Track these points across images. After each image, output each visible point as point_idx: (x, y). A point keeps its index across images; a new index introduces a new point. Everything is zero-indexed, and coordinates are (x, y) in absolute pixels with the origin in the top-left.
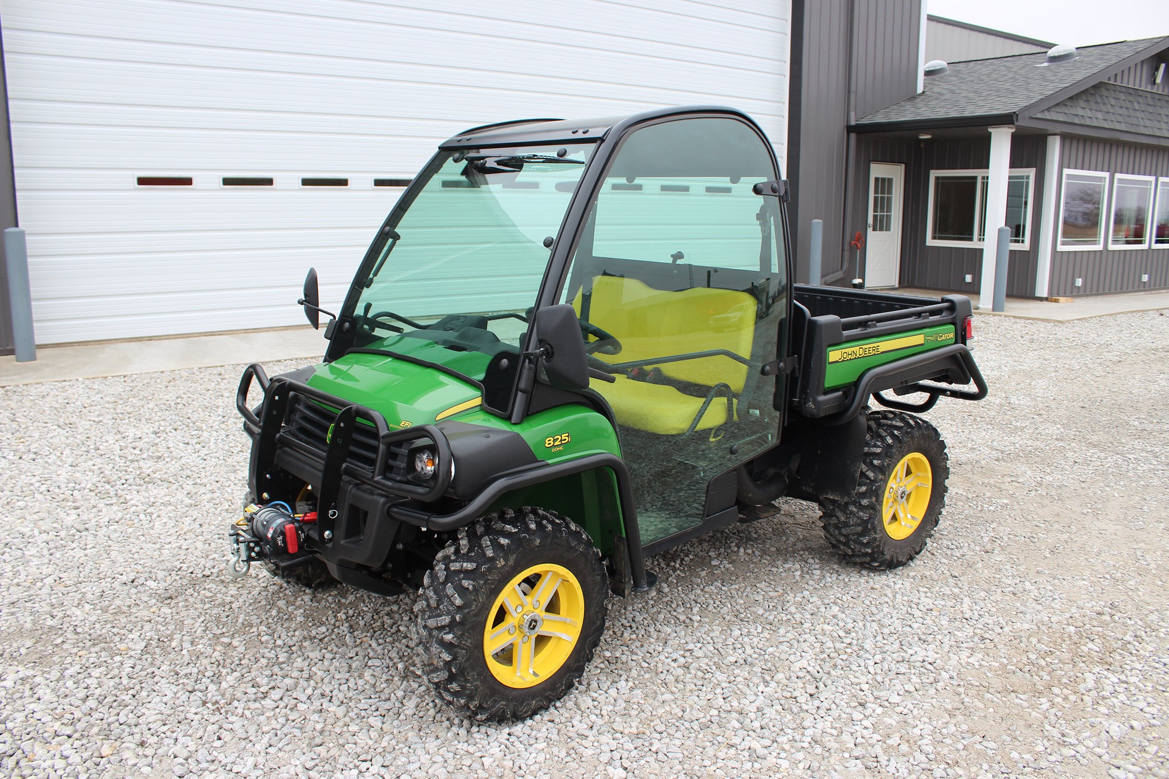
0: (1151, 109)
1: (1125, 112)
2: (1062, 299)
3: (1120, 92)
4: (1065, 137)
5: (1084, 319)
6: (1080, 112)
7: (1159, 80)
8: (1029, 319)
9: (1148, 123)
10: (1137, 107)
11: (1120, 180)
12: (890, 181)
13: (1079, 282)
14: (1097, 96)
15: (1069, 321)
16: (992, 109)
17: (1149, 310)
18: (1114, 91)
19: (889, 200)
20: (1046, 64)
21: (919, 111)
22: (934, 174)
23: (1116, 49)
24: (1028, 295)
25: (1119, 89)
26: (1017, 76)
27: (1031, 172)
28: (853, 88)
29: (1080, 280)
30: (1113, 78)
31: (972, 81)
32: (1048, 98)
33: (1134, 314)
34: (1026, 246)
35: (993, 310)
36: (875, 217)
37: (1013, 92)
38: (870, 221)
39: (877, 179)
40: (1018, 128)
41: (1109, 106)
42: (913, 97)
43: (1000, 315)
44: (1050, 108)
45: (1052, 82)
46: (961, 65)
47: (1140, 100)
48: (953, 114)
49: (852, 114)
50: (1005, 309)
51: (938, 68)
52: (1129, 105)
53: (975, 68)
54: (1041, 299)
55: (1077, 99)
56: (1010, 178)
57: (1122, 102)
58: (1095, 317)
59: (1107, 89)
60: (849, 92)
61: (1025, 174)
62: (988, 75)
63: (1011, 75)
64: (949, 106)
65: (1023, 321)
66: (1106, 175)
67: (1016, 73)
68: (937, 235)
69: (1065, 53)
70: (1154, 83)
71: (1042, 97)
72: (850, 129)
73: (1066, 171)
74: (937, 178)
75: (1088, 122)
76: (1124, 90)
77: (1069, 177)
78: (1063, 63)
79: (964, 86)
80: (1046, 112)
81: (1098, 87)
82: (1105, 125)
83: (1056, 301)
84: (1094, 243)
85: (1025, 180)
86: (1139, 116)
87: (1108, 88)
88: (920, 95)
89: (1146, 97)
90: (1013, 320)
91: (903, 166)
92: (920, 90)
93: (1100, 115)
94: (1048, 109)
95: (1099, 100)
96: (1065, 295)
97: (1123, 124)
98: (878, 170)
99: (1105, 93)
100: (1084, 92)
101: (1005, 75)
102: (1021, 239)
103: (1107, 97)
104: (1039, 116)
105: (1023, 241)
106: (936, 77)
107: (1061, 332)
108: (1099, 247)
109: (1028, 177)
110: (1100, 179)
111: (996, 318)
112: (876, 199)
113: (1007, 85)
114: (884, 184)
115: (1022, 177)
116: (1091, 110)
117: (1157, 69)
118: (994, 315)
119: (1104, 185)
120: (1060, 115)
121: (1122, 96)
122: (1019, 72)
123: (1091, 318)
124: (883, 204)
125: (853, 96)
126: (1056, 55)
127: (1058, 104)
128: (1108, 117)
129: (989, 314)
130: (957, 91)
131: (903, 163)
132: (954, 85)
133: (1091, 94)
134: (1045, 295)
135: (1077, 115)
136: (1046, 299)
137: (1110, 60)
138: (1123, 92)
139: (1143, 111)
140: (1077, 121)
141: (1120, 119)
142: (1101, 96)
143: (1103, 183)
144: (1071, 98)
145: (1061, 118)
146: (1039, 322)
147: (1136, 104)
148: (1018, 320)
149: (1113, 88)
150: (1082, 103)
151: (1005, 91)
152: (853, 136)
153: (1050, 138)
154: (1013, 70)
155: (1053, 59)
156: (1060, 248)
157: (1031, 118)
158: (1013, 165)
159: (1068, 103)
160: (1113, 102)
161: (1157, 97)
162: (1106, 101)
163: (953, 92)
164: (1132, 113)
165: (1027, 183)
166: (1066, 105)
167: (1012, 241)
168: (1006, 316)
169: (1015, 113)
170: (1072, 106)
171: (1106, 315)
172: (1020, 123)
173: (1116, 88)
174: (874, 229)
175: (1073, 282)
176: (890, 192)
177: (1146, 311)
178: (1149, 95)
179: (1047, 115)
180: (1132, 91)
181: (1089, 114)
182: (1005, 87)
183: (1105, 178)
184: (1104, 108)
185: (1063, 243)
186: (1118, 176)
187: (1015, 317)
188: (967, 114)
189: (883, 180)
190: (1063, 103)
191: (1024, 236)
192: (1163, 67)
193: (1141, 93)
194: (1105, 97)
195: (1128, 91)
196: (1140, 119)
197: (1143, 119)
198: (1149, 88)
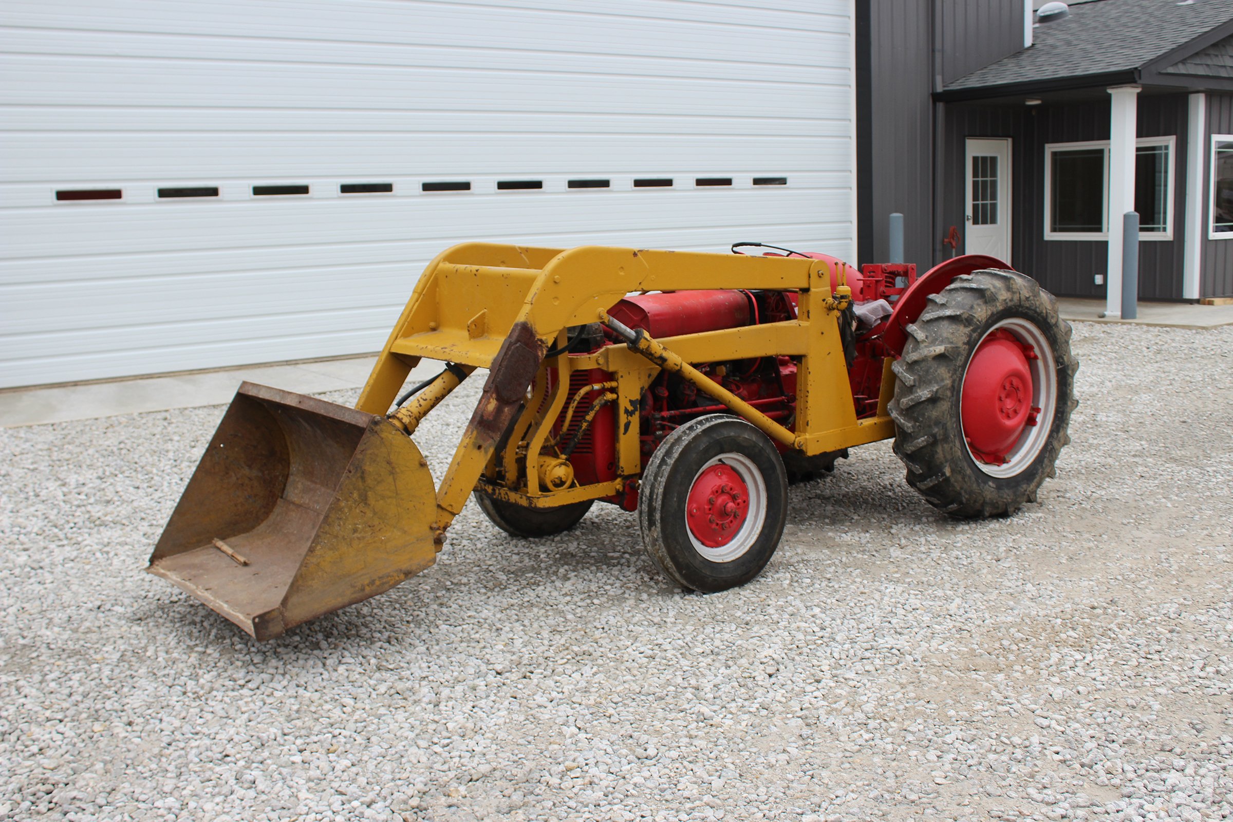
2: (1217, 301)
4: (1211, 95)
8: (1166, 326)
12: (994, 160)
15: (1215, 327)
16: (1110, 64)
19: (994, 184)
20: (1190, 2)
21: (1022, 71)
22: (1050, 149)
24: (1174, 296)
26: (1152, 20)
27: (1171, 142)
28: (938, 45)
31: (1095, 28)
32: (1181, 47)
34: (1168, 235)
35: (1123, 317)
36: (975, 207)
37: (1140, 41)
38: (969, 211)
39: (975, 159)
40: (1144, 87)
42: (1019, 51)
43: (1130, 324)
44: (1185, 59)
45: (1191, 26)
46: (1087, 6)
48: (1063, 73)
49: (939, 79)
50: (1138, 316)
51: (1056, 12)
53: (1104, 10)
54: (1191, 302)
55: (1224, 46)
56: (1138, 149)
60: (933, 51)
61: (1163, 144)
62: (1117, 19)
63: (1144, 18)
64: (1060, 63)
65: (1158, 328)
67: (1151, 15)
68: (1058, 226)
71: (1174, 46)
72: (936, 97)
73: (1216, 138)
74: (1055, 154)
77: (1220, 144)
79: (1084, 36)
80: (1180, 66)
83: (1210, 303)
85: (1163, 152)
88: (1029, 48)
90: (1145, 328)
91: (1010, 140)
92: (1028, 42)
94: (1183, 62)
96: (1223, 295)
98: (975, 148)
101: (1137, 18)
102: (1162, 226)
104: (1171, 70)
105: (1165, 230)
106: (1052, 24)
107: (1200, 340)
109: (1167, 148)
111: (1125, 327)
112: (975, 184)
113: (1136, 33)
114: (986, 166)
115: (1158, 147)
118: (1123, 324)
120: (1201, 68)
122: (1156, 13)
124: (986, 190)
125: (938, 56)
127: (1197, 54)
129: (1117, 323)
130: (1075, 42)
131: (1009, 136)
132: (1072, 34)
134: (1196, 295)
135: (1224, 67)
136: (1198, 302)
140: (1223, 74)
144: (1215, 46)
145: (1201, 71)
146: (1177, 330)
148: (1151, 329)
151: (1131, 40)
152: (940, 106)
153: (1192, 97)
154: (1149, 11)
156: (1213, 235)
157: (1160, 74)
158: (1140, 134)
159: (1212, 52)
163: (1069, 43)
165: (1166, 155)
166: (1208, 55)
167: (1142, 230)
168: (1137, 324)
169: (1136, 68)
170: (1217, 56)
172: (1146, 80)
174: (975, 222)
176: (994, 174)
179: (1182, 69)
182: (1133, 35)
185: (1217, 229)
187: (1148, 325)
188: (1079, 72)
189: (984, 159)
190: (1203, 53)
191: (1165, 223)
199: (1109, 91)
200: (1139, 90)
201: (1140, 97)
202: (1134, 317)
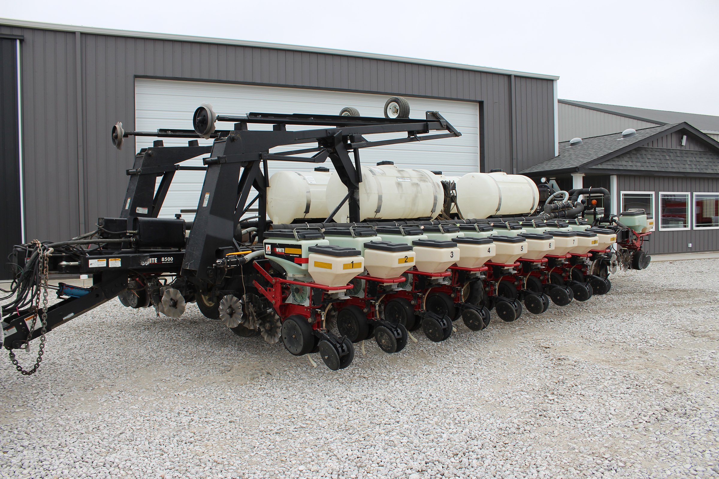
0: (679, 159)
1: (659, 161)
4: (619, 176)
6: (624, 163)
7: (684, 143)
9: (675, 166)
10: (668, 158)
11: (663, 195)
14: (638, 154)
18: (651, 151)
20: (622, 139)
25: (655, 150)
28: (514, 156)
30: (650, 145)
32: (600, 158)
37: (590, 155)
41: (646, 159)
42: (552, 158)
44: (602, 163)
46: (591, 139)
47: (671, 154)
49: (515, 169)
51: (577, 142)
52: (661, 157)
53: (594, 141)
55: (623, 157)
57: (657, 156)
59: (646, 151)
60: (512, 159)
62: (594, 145)
63: (602, 145)
64: (559, 164)
67: (605, 144)
69: (631, 133)
70: (681, 145)
71: (596, 158)
73: (622, 192)
75: (629, 168)
76: (659, 150)
77: (624, 195)
80: (599, 165)
81: (638, 149)
82: (642, 169)
88: (556, 157)
89: (676, 153)
92: (557, 154)
93: (639, 164)
94: (601, 164)
95: (639, 156)
97: (656, 168)
99: (644, 152)
100: (629, 153)
103: (645, 155)
104: (594, 167)
113: (592, 152)
116: (632, 162)
117: (682, 138)
119: (652, 198)
120: (610, 166)
121: (657, 153)
126: (626, 134)
128: (644, 164)
132: (575, 151)
133: (633, 154)
135: (622, 165)
138: (659, 151)
139: (672, 160)
140: (621, 168)
141: (655, 165)
142: (641, 155)
143: (650, 197)
144: (618, 157)
149: (651, 150)
150: (626, 159)
151: (588, 155)
153: (611, 176)
155: (625, 136)
157: (589, 169)
159: (616, 159)
160: (650, 157)
161: (684, 152)
162: (644, 156)
163: (570, 155)
164: (663, 161)
169: (577, 167)
170: (618, 161)
173: (652, 150)
178: (678, 152)
179: (600, 167)
180: (665, 150)
181: (631, 164)
182: (590, 152)
183: (652, 194)
184: (641, 160)
186: (661, 193)
190: (612, 159)
192: (685, 137)
193: (672, 151)
194: (643, 155)
195: (662, 150)
196: (670, 164)
197: (671, 164)
198: (679, 148)
199: (572, 175)
200: (583, 175)
201: (583, 177)
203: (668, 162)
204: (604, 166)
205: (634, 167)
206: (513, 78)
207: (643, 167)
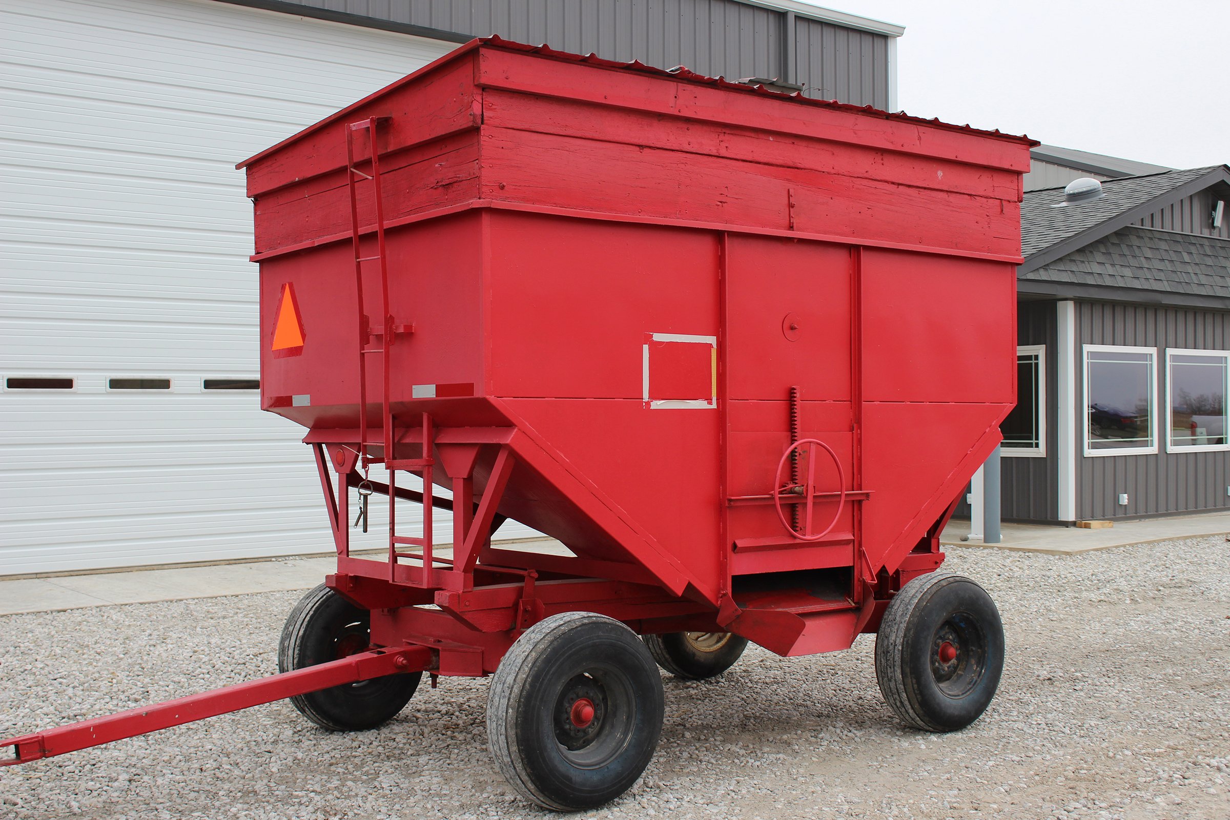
0: (1209, 261)
1: (1169, 266)
2: (1094, 523)
3: (1160, 239)
4: (1080, 303)
5: (1106, 548)
6: (1096, 268)
7: (1218, 222)
8: (1029, 551)
9: (1204, 279)
10: (1187, 258)
11: (1175, 358)
13: (1124, 499)
14: (1124, 246)
15: (1080, 553)
17: (1213, 535)
18: (1151, 239)
20: (1064, 204)
23: (1154, 182)
24: (1049, 519)
25: (1158, 235)
27: (1040, 351)
29: (1126, 496)
30: (1147, 222)
32: (1043, 252)
33: (1188, 541)
34: (1041, 451)
35: (985, 541)
41: (1142, 259)
43: (992, 548)
44: (1048, 265)
45: (1057, 229)
47: (1193, 249)
50: (1000, 539)
52: (1174, 257)
54: (1066, 524)
55: (1091, 252)
57: (1163, 253)
58: (1124, 546)
59: (1139, 237)
61: (1033, 354)
65: (1021, 553)
66: (1153, 351)
69: (1089, 189)
70: (1212, 226)
71: (1034, 251)
73: (1087, 348)
75: (1109, 282)
77: (1093, 355)
78: (1083, 203)
80: (1042, 272)
81: (1123, 234)
82: (1137, 284)
83: (1087, 526)
84: (1145, 444)
85: (1033, 362)
86: (1191, 271)
87: (1142, 234)
89: (1202, 245)
90: (1007, 552)
93: (1127, 272)
94: (1046, 267)
95: (1126, 251)
96: (1104, 518)
97: (1165, 283)
99: (1135, 241)
100: (1103, 241)
102: (1034, 441)
103: (1139, 247)
104: (1031, 276)
105: (1037, 445)
107: (1059, 567)
108: (1153, 450)
109: (1037, 357)
110: (1144, 356)
111: (986, 551)
115: (1029, 358)
116: (1113, 265)
117: (1214, 208)
118: (985, 548)
119: (1151, 365)
120: (1064, 274)
121: (1163, 246)
122: (1028, 215)
123: (1117, 547)
126: (1076, 191)
127: (1060, 259)
128: (1140, 273)
129: (979, 547)
133: (1113, 244)
134: (1072, 517)
135: (1091, 273)
136: (1074, 524)
137: (1138, 198)
138: (1166, 240)
139: (1196, 264)
140: (1090, 280)
141: (1161, 276)
142: (1130, 246)
143: (1148, 363)
144: (1081, 251)
145: (1065, 277)
146: (1040, 555)
147: (1185, 255)
148: (1013, 554)
149: (1149, 235)
150: (1099, 257)
153: (1060, 305)
155: (1073, 197)
156: (1089, 452)
157: (1022, 280)
159: (1077, 257)
160: (1149, 254)
161: (1219, 244)
162: (1137, 252)
164: (1179, 267)
165: (1037, 365)
166: (1074, 261)
167: (1003, 445)
168: (1000, 548)
170: (1083, 262)
171: (1141, 543)
173: (1152, 235)
175: (1116, 499)
177: (1209, 536)
178: (1206, 242)
179: (1043, 275)
180: (1179, 238)
181: (1110, 271)
183: (1150, 355)
184: (1133, 262)
185: (1093, 446)
186: (1170, 352)
187: (1011, 549)
190: (1068, 258)
191: (1037, 438)
192: (1221, 205)
193: (1193, 240)
194: (1135, 248)
195: (1174, 238)
196: (1192, 275)
197: (1195, 274)
198: (1206, 233)
202: (998, 541)
203: (1189, 269)
204: (1053, 275)
205: (1119, 278)
206: (791, 20)
207: (1136, 281)
